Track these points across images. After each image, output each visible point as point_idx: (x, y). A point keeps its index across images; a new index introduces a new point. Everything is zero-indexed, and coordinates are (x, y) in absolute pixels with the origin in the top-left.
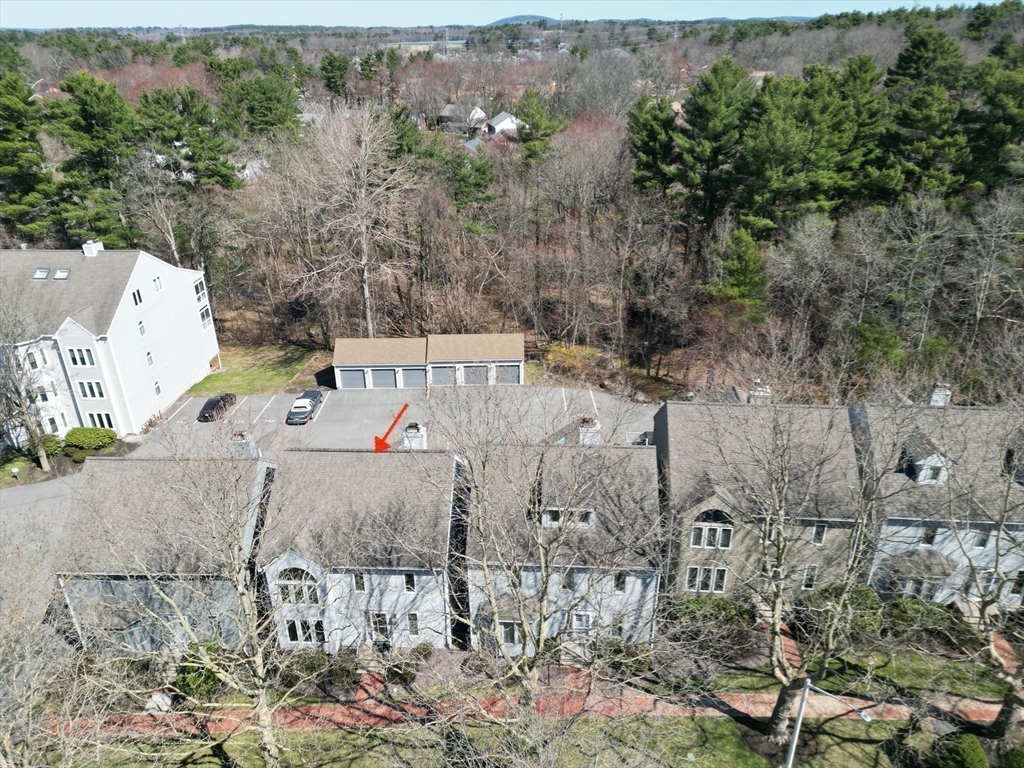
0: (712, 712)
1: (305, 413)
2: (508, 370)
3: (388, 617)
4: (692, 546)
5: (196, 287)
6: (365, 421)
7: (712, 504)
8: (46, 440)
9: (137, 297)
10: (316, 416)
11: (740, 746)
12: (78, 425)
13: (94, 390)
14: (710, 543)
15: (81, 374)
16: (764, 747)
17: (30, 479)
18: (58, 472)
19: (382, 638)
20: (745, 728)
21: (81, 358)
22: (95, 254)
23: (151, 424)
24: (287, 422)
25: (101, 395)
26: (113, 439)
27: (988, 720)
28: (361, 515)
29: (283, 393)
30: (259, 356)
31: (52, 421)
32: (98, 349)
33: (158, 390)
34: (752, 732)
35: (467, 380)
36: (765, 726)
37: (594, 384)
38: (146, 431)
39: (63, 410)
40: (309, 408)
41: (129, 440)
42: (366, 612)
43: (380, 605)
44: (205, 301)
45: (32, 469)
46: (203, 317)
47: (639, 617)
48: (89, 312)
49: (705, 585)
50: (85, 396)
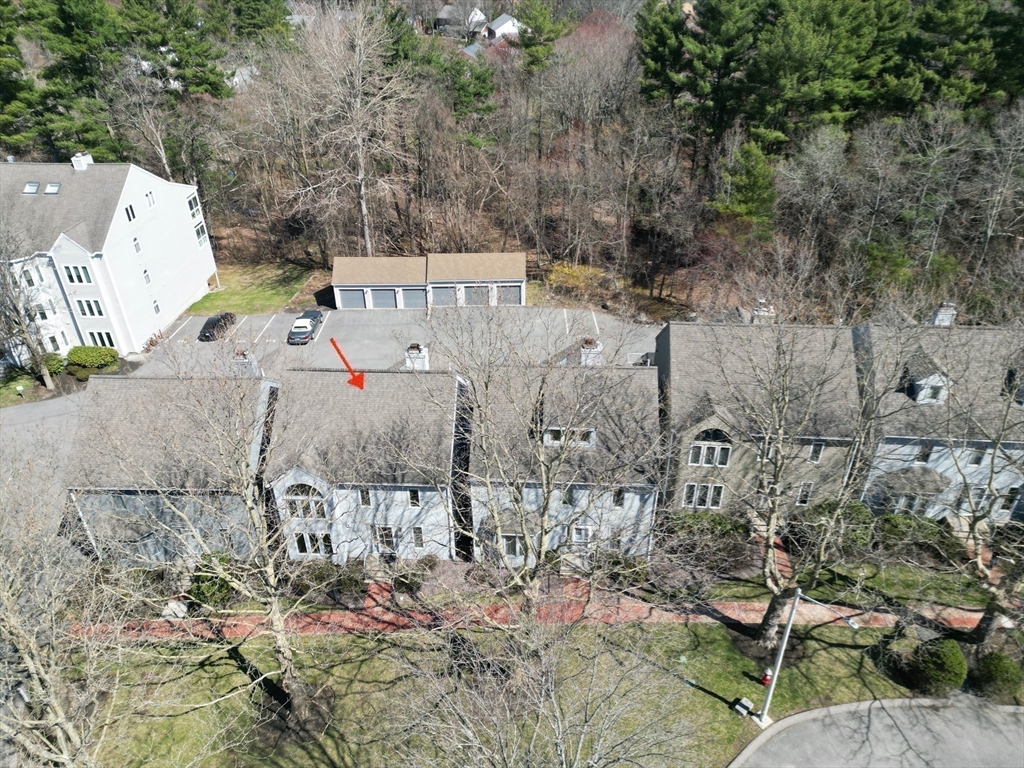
0: (705, 619)
1: (304, 333)
2: (510, 291)
3: (393, 531)
4: (690, 464)
5: (190, 202)
6: (366, 342)
7: (712, 423)
8: (49, 358)
9: (130, 213)
10: (317, 337)
11: (730, 650)
12: (79, 344)
13: (93, 308)
14: (709, 461)
15: (79, 292)
16: (753, 651)
17: (35, 398)
18: (62, 390)
19: (388, 550)
20: (736, 634)
21: (78, 275)
22: (84, 167)
23: (152, 343)
24: (288, 342)
25: (100, 313)
26: (115, 357)
27: (970, 627)
28: (366, 434)
29: (283, 313)
30: (257, 275)
31: (53, 340)
32: (94, 266)
33: (157, 309)
34: (743, 637)
35: (469, 300)
36: (756, 632)
37: (596, 305)
38: (148, 350)
39: (63, 329)
40: (310, 328)
41: (130, 358)
42: (373, 526)
43: (386, 519)
44: (200, 217)
45: (36, 387)
46: (198, 234)
47: (636, 532)
48: (82, 228)
49: (702, 501)
50: (84, 314)
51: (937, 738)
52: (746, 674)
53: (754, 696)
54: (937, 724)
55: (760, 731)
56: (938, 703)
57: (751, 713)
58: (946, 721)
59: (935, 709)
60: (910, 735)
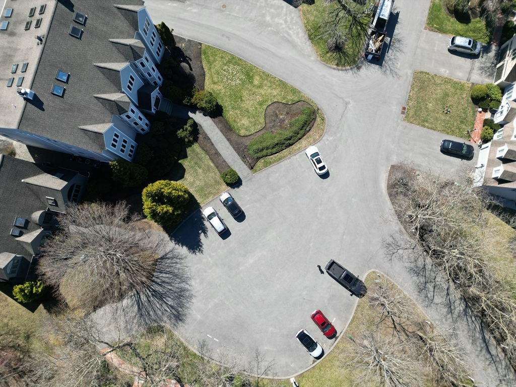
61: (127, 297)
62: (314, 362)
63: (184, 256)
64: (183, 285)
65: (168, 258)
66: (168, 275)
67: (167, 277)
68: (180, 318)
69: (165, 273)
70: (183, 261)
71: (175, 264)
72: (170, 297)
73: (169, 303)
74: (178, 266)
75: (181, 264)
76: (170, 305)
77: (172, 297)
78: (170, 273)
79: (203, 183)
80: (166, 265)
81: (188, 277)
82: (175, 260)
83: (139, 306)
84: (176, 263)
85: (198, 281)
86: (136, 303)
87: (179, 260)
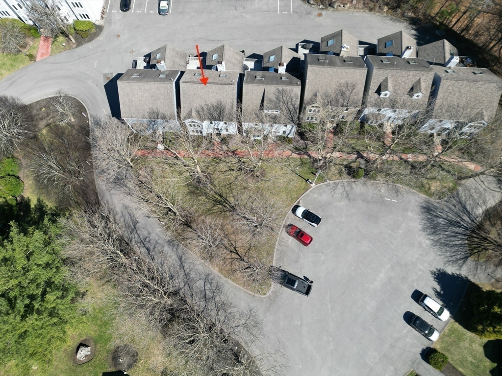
0: (306, 157)
3: (220, 129)
4: (309, 112)
10: (171, 10)
11: (310, 166)
12: (76, 19)
13: (78, 5)
14: (314, 112)
16: (316, 166)
17: (71, 48)
18: (79, 44)
19: (218, 132)
23: (103, 13)
24: (159, 13)
25: (82, 7)
26: (92, 24)
27: (374, 159)
31: (65, 18)
38: (102, 18)
39: (68, 13)
40: (167, 7)
41: (97, 23)
42: (214, 128)
43: (217, 127)
45: (68, 41)
47: (291, 131)
49: (312, 120)
51: (352, 188)
52: (312, 172)
53: (312, 178)
54: (354, 185)
55: (311, 187)
56: (356, 180)
57: (310, 183)
58: (356, 185)
59: (355, 182)
60: (347, 188)
61: (481, 215)
62: (299, 203)
63: (447, 265)
64: (436, 238)
65: (461, 259)
66: (454, 243)
67: (453, 241)
68: (426, 209)
69: (457, 245)
70: (446, 259)
71: (452, 255)
72: (443, 224)
73: (441, 219)
74: (448, 254)
75: (447, 257)
76: (439, 218)
77: (441, 225)
78: (453, 246)
79: (461, 345)
80: (459, 253)
81: (434, 246)
82: (454, 259)
83: (467, 211)
84: (452, 257)
85: (424, 245)
86: (471, 212)
87: (450, 259)
